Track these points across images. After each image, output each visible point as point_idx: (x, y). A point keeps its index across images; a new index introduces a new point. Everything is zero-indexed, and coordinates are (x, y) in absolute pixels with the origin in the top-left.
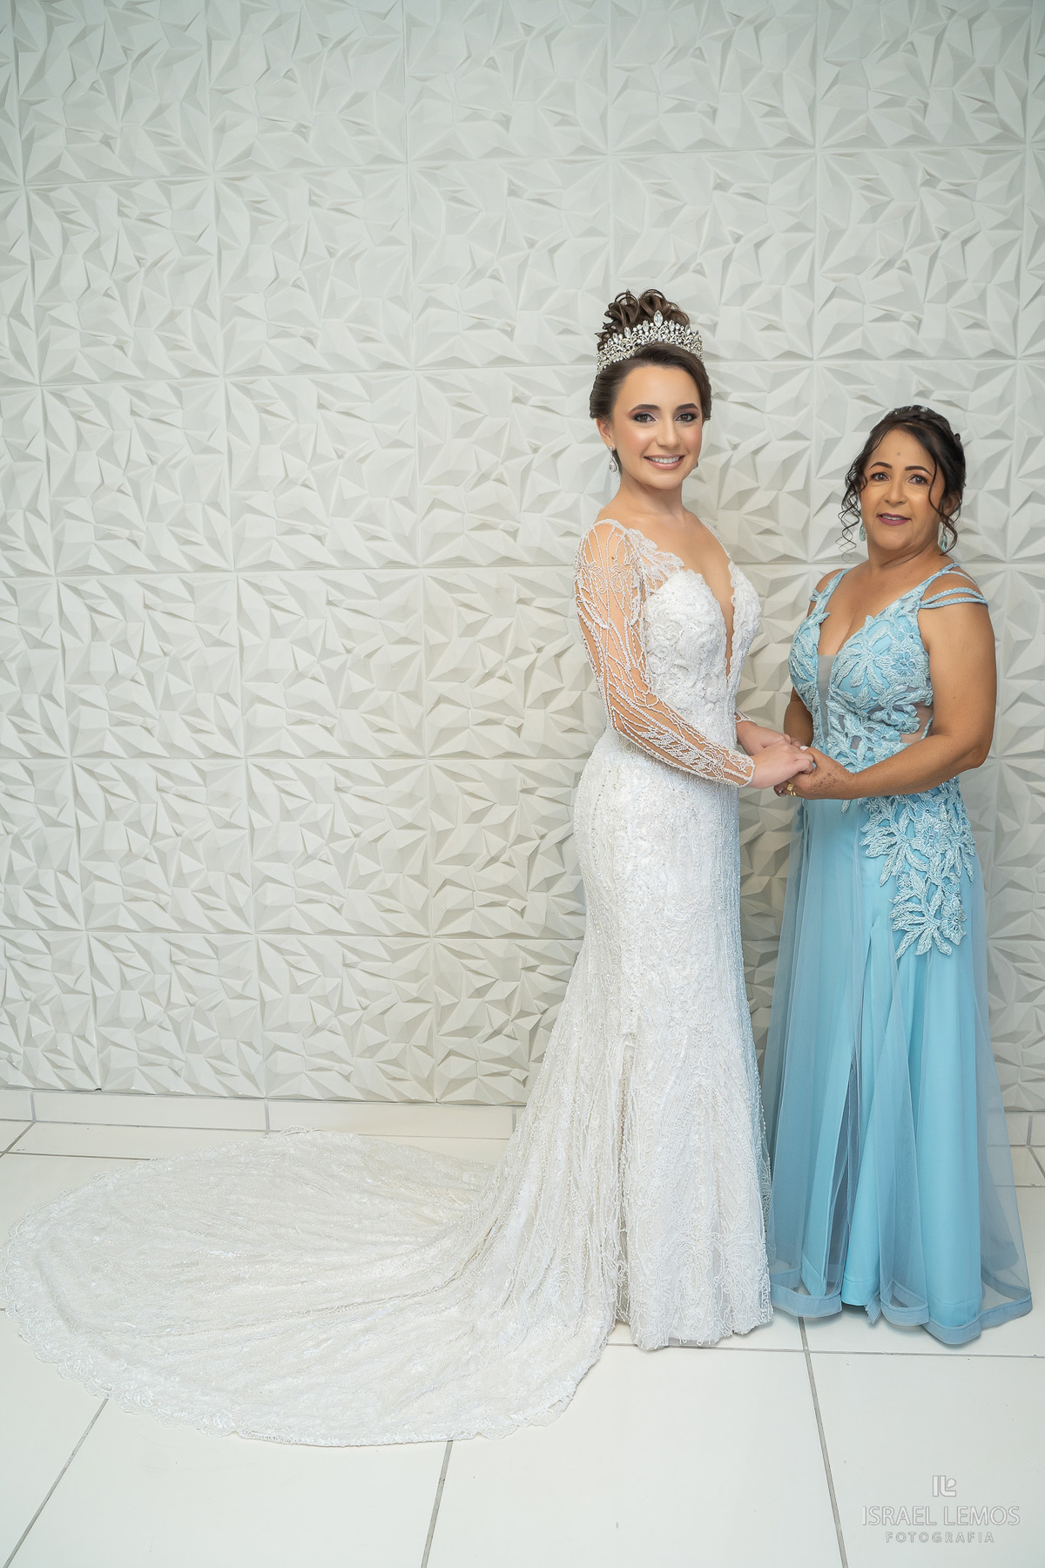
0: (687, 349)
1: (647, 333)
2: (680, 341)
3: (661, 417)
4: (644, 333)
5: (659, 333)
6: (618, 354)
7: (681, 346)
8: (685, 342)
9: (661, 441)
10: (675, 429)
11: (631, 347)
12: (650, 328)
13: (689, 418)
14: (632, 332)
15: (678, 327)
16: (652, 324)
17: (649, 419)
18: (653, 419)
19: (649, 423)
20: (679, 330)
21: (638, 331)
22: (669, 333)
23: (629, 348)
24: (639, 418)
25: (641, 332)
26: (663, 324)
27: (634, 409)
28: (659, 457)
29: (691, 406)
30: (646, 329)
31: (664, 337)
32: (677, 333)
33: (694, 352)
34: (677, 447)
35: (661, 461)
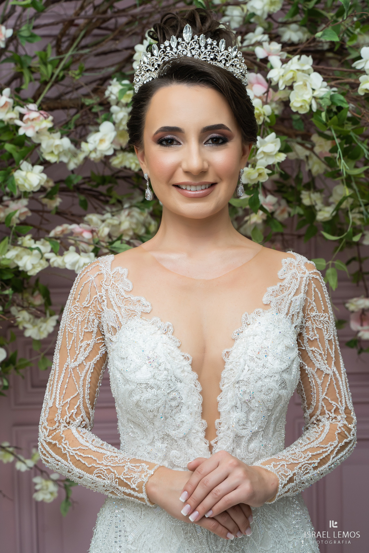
0: (221, 65)
1: (175, 50)
2: (212, 57)
3: (185, 140)
4: (171, 49)
5: (189, 48)
6: (148, 74)
7: (214, 63)
8: (219, 58)
9: (185, 166)
10: (200, 153)
11: (159, 65)
12: (178, 44)
13: (221, 141)
14: (160, 48)
15: (209, 41)
16: (180, 40)
17: (175, 143)
18: (179, 143)
19: (174, 147)
20: (212, 44)
21: (165, 47)
22: (200, 48)
23: (156, 66)
24: (164, 143)
25: (168, 49)
26: (193, 38)
27: (157, 133)
28: (186, 184)
29: (220, 127)
30: (174, 45)
31: (194, 52)
32: (209, 48)
33: (231, 69)
34: (203, 173)
35: (188, 188)
